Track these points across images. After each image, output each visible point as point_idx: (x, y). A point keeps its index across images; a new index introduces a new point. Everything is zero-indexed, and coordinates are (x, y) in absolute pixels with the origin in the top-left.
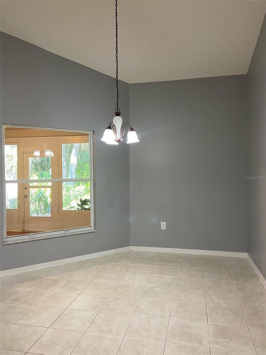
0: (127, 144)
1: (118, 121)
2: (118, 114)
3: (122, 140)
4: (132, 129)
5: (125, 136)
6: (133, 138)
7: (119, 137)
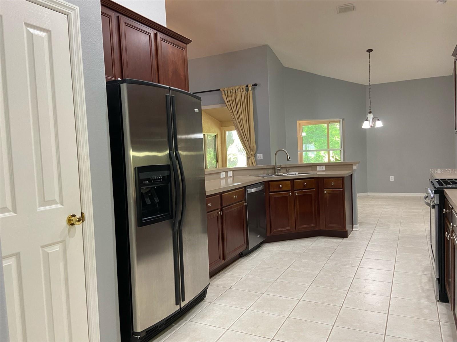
0: (376, 128)
1: (370, 116)
2: (370, 113)
3: (373, 126)
4: (378, 120)
5: (374, 124)
6: (379, 124)
7: (371, 124)
